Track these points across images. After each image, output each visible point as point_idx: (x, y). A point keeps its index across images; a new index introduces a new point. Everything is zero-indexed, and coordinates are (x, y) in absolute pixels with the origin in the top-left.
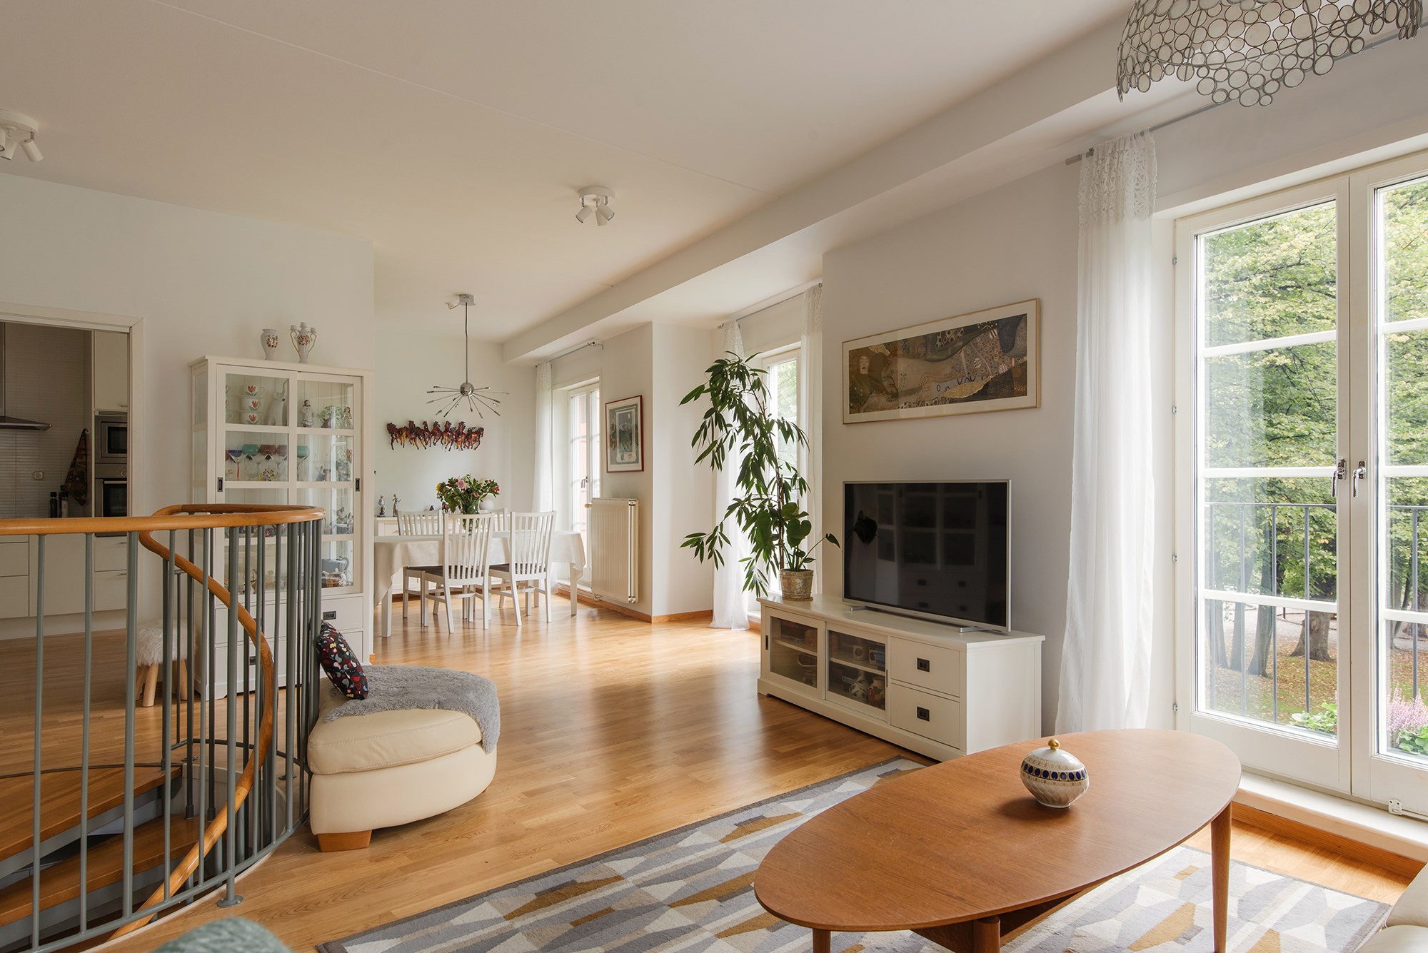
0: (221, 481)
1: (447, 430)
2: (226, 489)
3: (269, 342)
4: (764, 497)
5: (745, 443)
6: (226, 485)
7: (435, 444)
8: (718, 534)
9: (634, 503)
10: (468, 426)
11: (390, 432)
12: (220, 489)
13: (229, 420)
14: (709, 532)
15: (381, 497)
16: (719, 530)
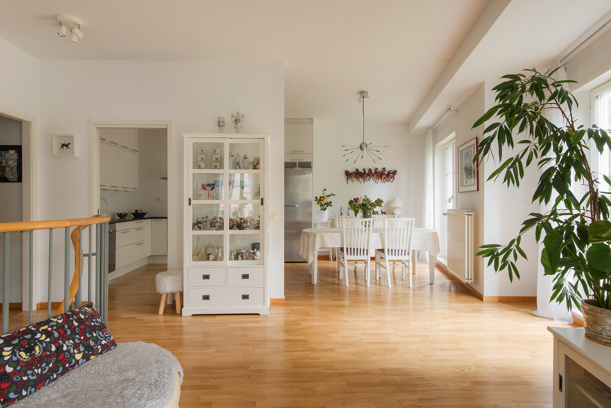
0: (190, 200)
1: (376, 172)
2: (193, 204)
3: (220, 124)
4: (575, 212)
5: (544, 157)
6: (193, 202)
7: (369, 180)
8: (513, 247)
9: (471, 213)
10: (387, 169)
11: (346, 175)
12: (190, 204)
13: (194, 168)
14: (506, 244)
15: (341, 208)
16: (516, 243)
